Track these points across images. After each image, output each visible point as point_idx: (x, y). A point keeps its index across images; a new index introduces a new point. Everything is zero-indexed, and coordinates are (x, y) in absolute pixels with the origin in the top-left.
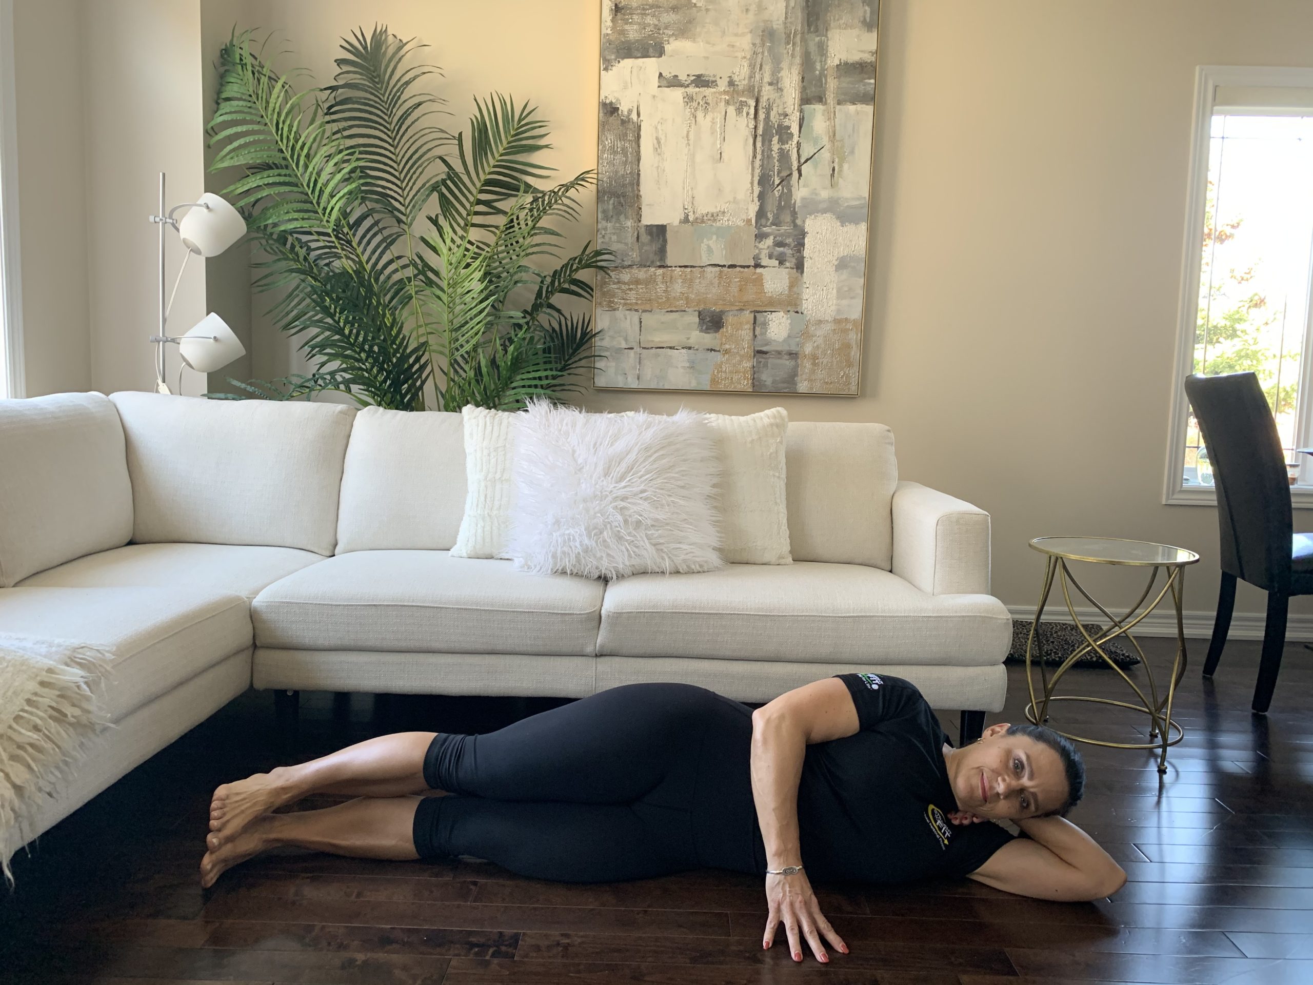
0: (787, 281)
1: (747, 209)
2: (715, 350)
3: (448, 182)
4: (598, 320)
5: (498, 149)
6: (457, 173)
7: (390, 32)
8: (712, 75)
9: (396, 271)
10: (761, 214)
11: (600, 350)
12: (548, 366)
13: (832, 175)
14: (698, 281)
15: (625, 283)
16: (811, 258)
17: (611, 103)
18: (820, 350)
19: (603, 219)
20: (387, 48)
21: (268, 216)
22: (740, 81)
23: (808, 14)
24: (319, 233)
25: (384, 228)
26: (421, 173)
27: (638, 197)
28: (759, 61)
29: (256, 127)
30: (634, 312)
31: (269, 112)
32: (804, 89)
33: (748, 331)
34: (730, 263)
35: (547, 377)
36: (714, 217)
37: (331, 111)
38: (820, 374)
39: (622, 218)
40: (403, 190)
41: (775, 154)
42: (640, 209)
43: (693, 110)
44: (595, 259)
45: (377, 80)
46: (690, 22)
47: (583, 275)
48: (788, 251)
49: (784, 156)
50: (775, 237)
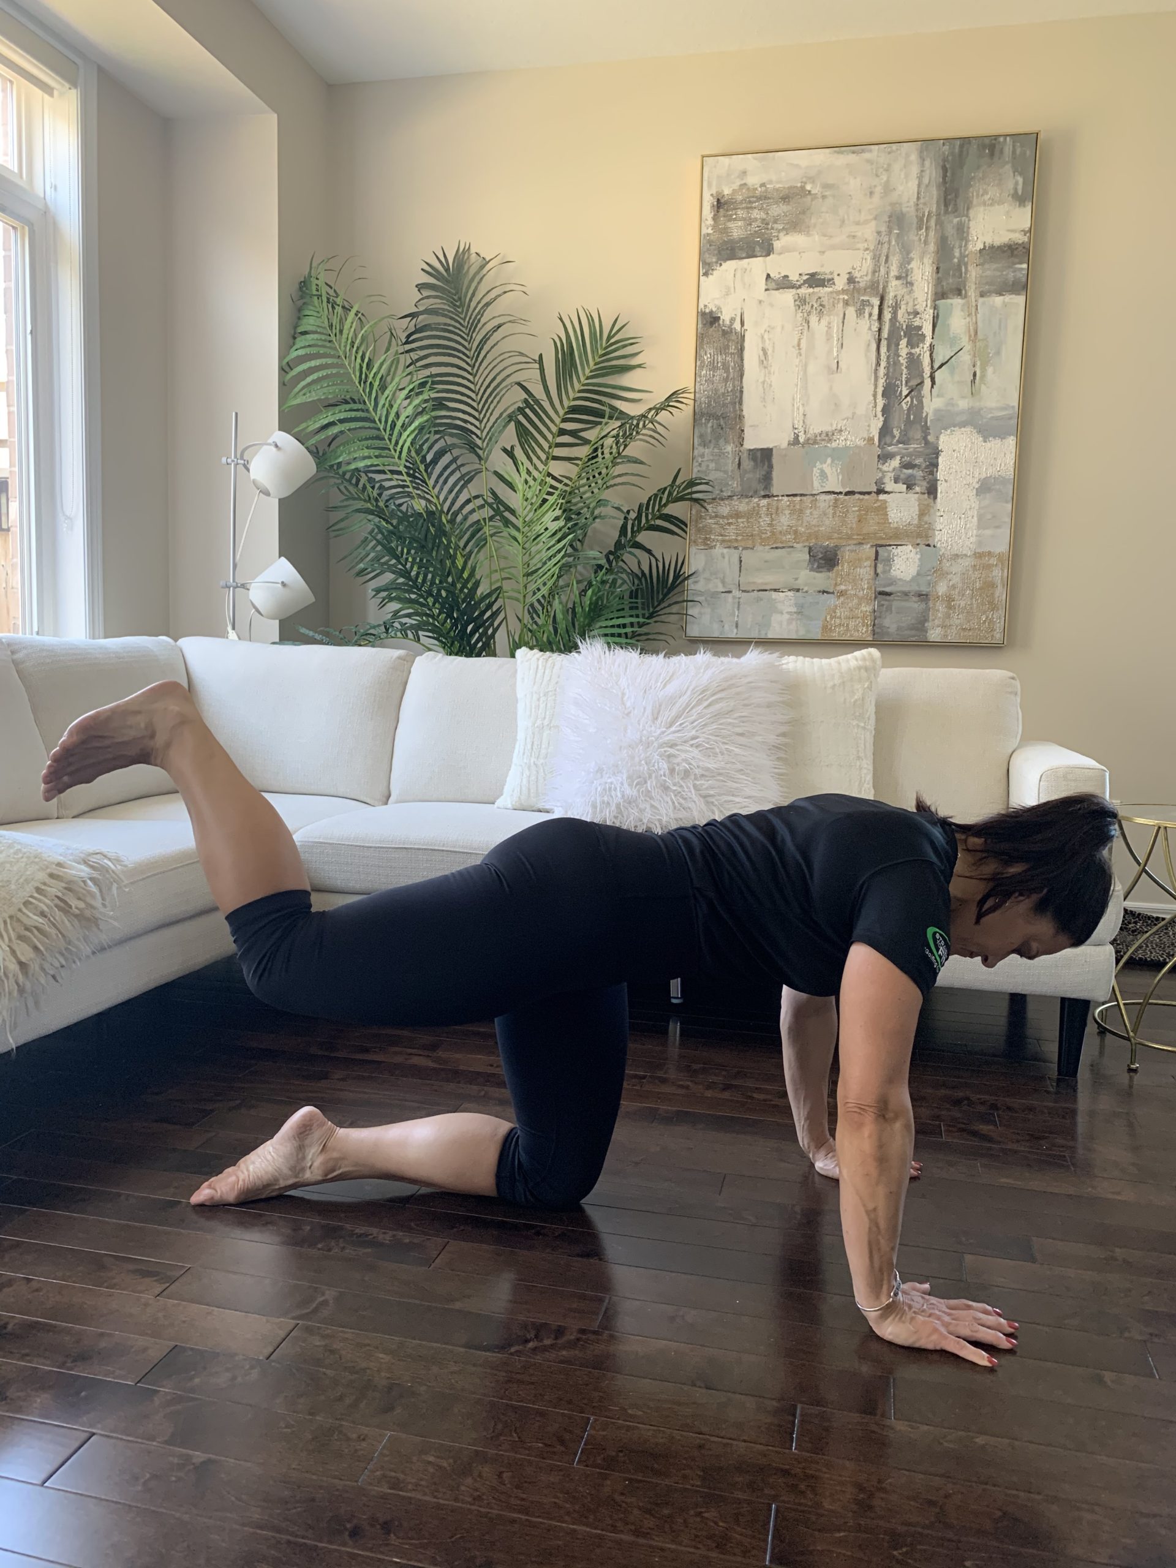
0: (917, 508)
1: (869, 426)
2: (827, 593)
3: (527, 411)
4: (692, 561)
5: (584, 372)
6: (537, 400)
7: (473, 250)
8: (828, 272)
9: (473, 511)
10: (885, 431)
11: (693, 594)
12: (634, 612)
13: (973, 381)
14: (808, 511)
15: (723, 517)
16: (946, 481)
17: (711, 312)
18: (957, 591)
19: (700, 445)
20: (469, 268)
21: (339, 453)
22: (861, 277)
23: (945, 192)
24: (392, 472)
25: (463, 465)
26: (498, 402)
27: (741, 417)
28: (885, 251)
29: (329, 361)
30: (733, 550)
31: (343, 344)
32: (938, 282)
33: (868, 569)
34: (847, 490)
35: (632, 625)
36: (829, 436)
37: (410, 339)
38: (957, 620)
39: (722, 442)
40: (481, 422)
41: (903, 360)
42: (743, 431)
43: (805, 314)
44: (689, 490)
45: (458, 304)
46: (803, 212)
47: (674, 509)
48: (918, 473)
49: (914, 362)
50: (902, 458)
